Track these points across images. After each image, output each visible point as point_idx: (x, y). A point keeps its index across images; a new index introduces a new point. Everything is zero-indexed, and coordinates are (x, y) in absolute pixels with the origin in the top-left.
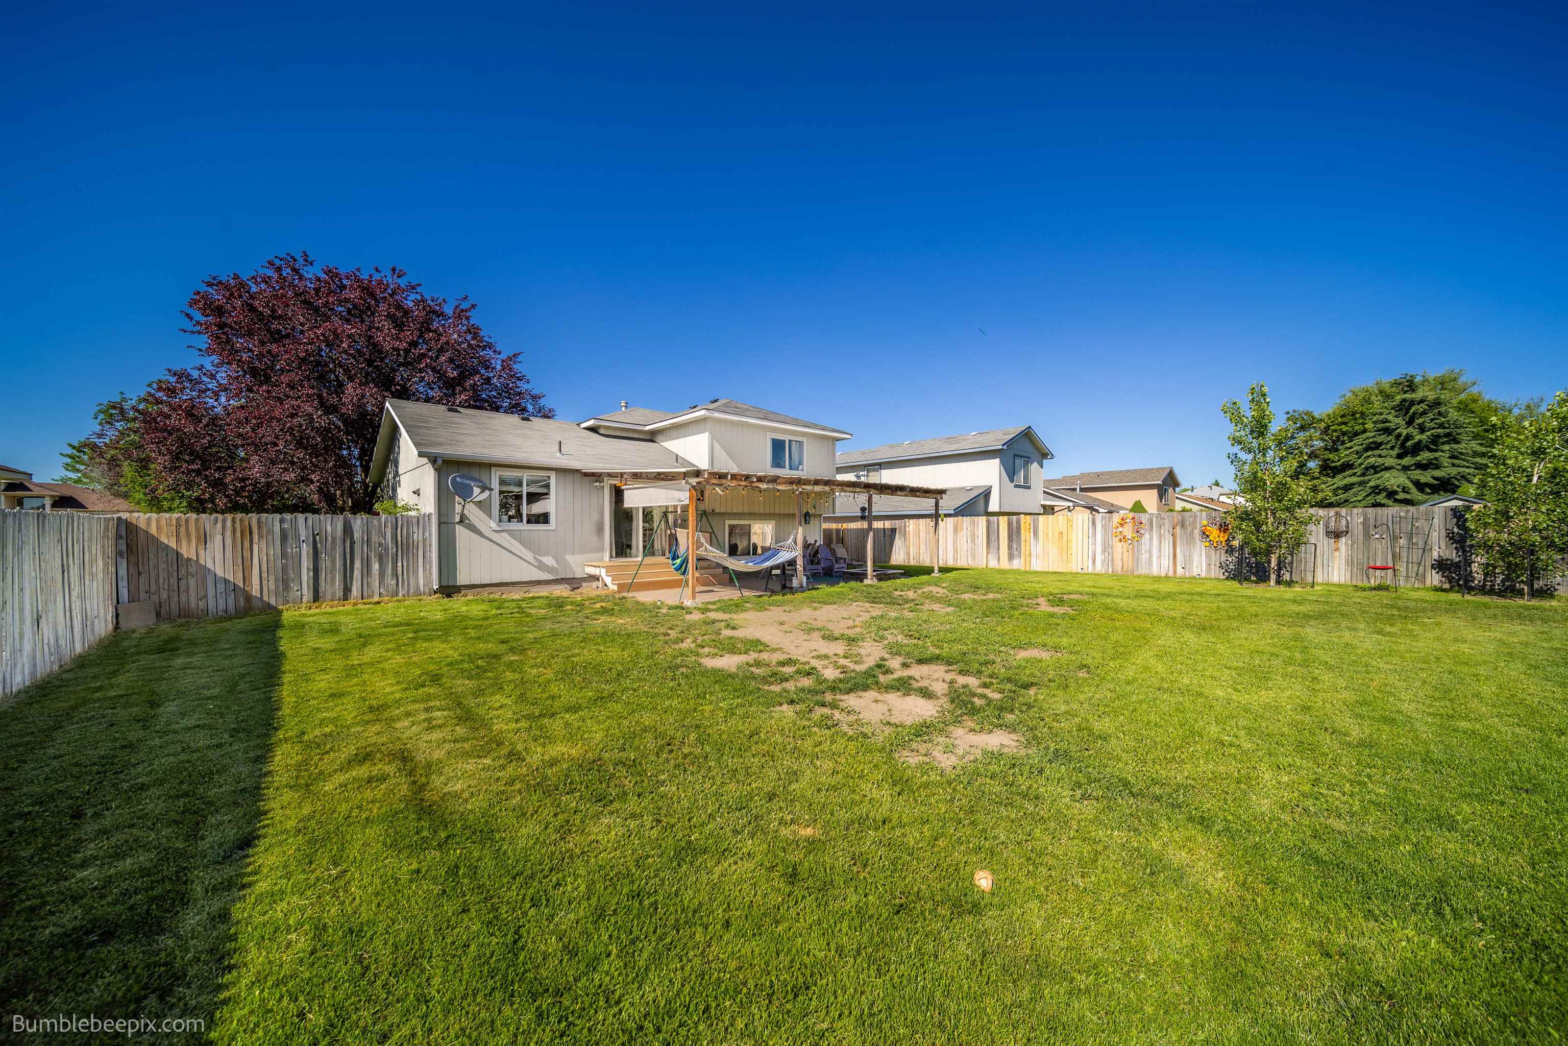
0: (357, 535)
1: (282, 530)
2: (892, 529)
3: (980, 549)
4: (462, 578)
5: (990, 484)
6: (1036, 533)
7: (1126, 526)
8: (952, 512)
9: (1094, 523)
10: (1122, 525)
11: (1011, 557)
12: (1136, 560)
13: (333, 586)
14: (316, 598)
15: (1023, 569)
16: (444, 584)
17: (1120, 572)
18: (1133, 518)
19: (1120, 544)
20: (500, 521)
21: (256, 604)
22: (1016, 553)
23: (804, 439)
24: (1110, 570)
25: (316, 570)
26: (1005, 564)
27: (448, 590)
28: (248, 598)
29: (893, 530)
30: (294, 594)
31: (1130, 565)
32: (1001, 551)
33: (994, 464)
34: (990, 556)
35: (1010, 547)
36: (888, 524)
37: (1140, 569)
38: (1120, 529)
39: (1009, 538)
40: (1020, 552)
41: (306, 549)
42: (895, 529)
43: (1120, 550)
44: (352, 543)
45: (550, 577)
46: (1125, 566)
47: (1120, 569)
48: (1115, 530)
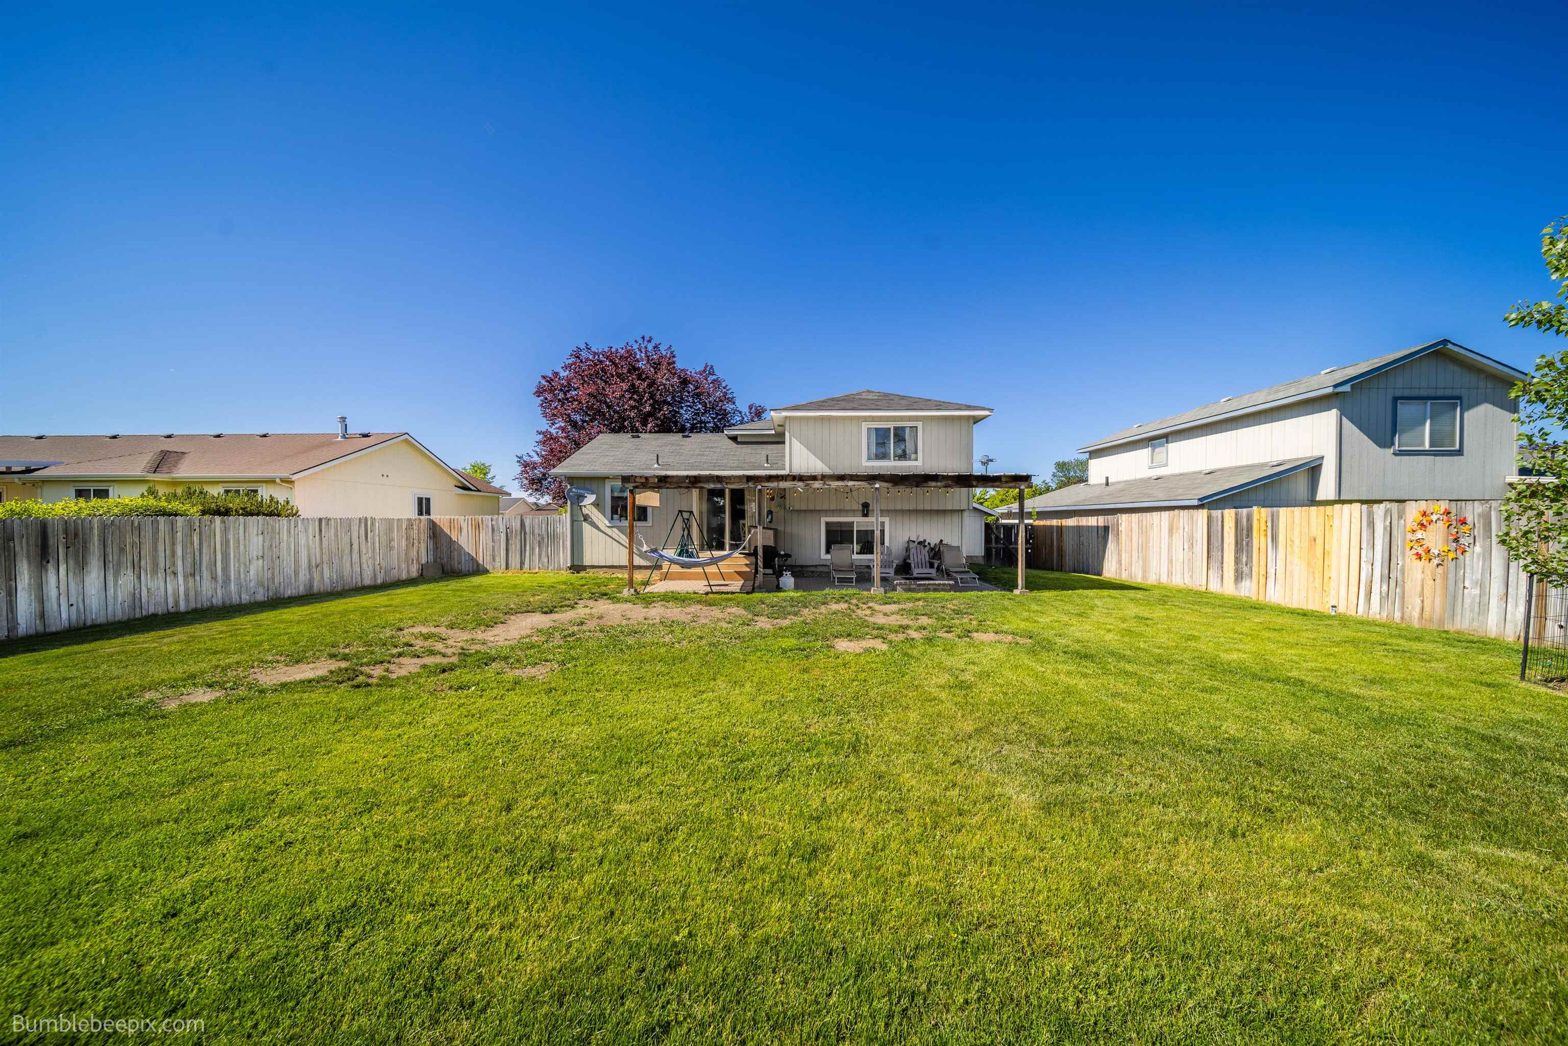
0: (527, 529)
1: (492, 525)
2: (1105, 527)
3: (1199, 558)
4: (587, 562)
5: (1317, 453)
6: (1274, 538)
7: (1430, 528)
8: (1195, 503)
9: (1371, 524)
10: (1422, 526)
11: (1239, 576)
12: (1452, 598)
13: (515, 561)
14: (507, 568)
15: (1254, 598)
16: (576, 563)
17: (1416, 625)
18: (1447, 513)
19: (1419, 564)
20: (612, 519)
21: (481, 568)
22: (1246, 570)
23: (920, 425)
24: (1398, 615)
25: (507, 550)
26: (1229, 588)
27: (577, 568)
28: (478, 565)
29: (1106, 529)
30: (497, 564)
31: (1438, 609)
32: (1225, 565)
33: (1328, 419)
34: (1210, 572)
35: (1237, 561)
36: (1100, 521)
37: (1458, 618)
38: (1419, 534)
39: (1237, 543)
40: (1251, 568)
41: (503, 536)
42: (1108, 527)
43: (1419, 576)
44: (525, 533)
45: (648, 564)
46: (1427, 609)
47: (1416, 614)
48: (1410, 536)
